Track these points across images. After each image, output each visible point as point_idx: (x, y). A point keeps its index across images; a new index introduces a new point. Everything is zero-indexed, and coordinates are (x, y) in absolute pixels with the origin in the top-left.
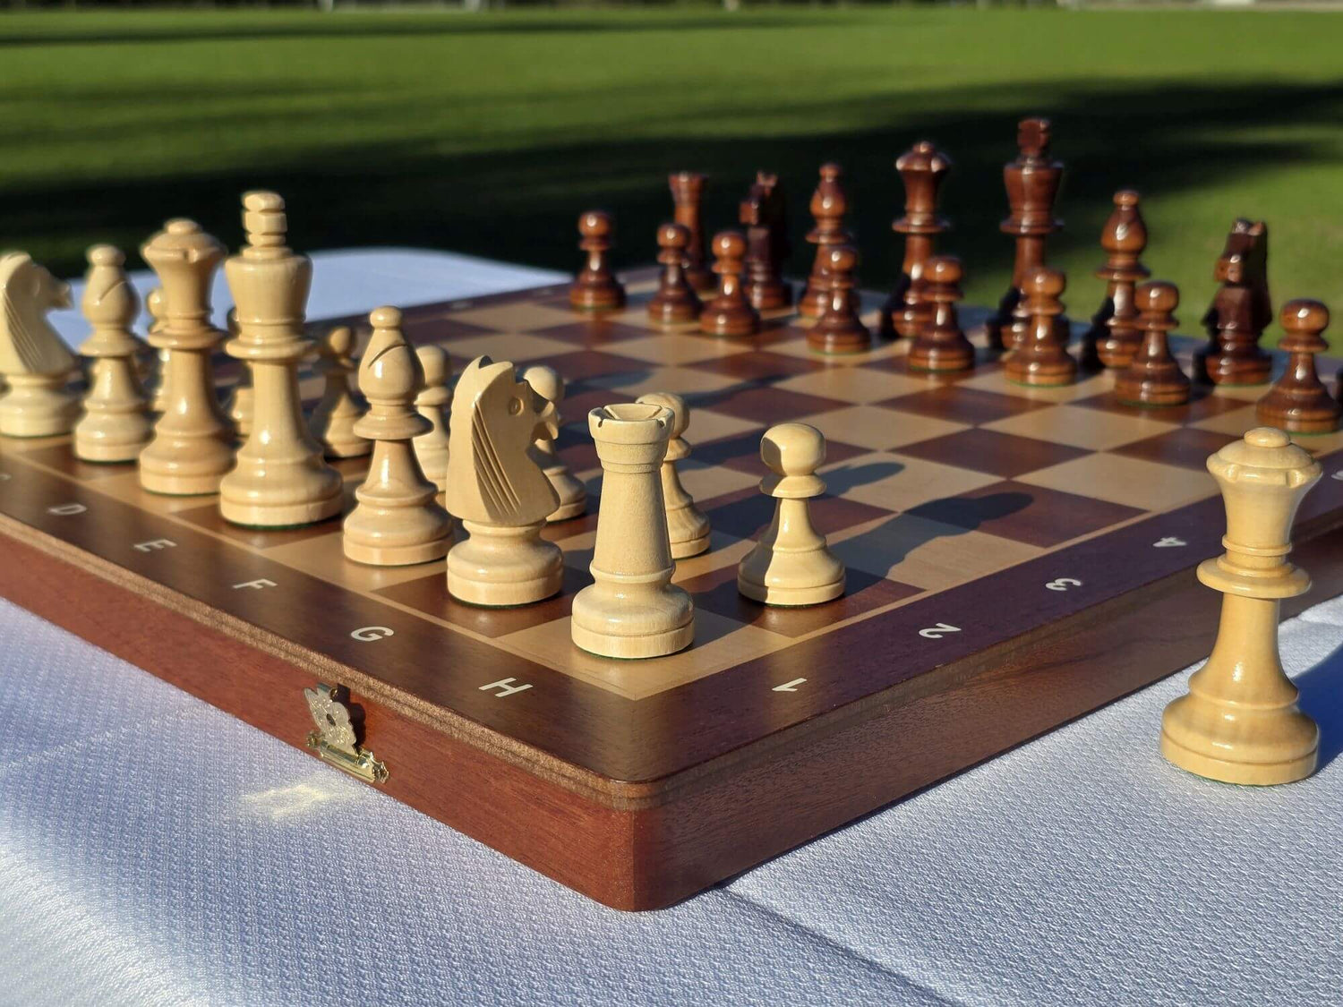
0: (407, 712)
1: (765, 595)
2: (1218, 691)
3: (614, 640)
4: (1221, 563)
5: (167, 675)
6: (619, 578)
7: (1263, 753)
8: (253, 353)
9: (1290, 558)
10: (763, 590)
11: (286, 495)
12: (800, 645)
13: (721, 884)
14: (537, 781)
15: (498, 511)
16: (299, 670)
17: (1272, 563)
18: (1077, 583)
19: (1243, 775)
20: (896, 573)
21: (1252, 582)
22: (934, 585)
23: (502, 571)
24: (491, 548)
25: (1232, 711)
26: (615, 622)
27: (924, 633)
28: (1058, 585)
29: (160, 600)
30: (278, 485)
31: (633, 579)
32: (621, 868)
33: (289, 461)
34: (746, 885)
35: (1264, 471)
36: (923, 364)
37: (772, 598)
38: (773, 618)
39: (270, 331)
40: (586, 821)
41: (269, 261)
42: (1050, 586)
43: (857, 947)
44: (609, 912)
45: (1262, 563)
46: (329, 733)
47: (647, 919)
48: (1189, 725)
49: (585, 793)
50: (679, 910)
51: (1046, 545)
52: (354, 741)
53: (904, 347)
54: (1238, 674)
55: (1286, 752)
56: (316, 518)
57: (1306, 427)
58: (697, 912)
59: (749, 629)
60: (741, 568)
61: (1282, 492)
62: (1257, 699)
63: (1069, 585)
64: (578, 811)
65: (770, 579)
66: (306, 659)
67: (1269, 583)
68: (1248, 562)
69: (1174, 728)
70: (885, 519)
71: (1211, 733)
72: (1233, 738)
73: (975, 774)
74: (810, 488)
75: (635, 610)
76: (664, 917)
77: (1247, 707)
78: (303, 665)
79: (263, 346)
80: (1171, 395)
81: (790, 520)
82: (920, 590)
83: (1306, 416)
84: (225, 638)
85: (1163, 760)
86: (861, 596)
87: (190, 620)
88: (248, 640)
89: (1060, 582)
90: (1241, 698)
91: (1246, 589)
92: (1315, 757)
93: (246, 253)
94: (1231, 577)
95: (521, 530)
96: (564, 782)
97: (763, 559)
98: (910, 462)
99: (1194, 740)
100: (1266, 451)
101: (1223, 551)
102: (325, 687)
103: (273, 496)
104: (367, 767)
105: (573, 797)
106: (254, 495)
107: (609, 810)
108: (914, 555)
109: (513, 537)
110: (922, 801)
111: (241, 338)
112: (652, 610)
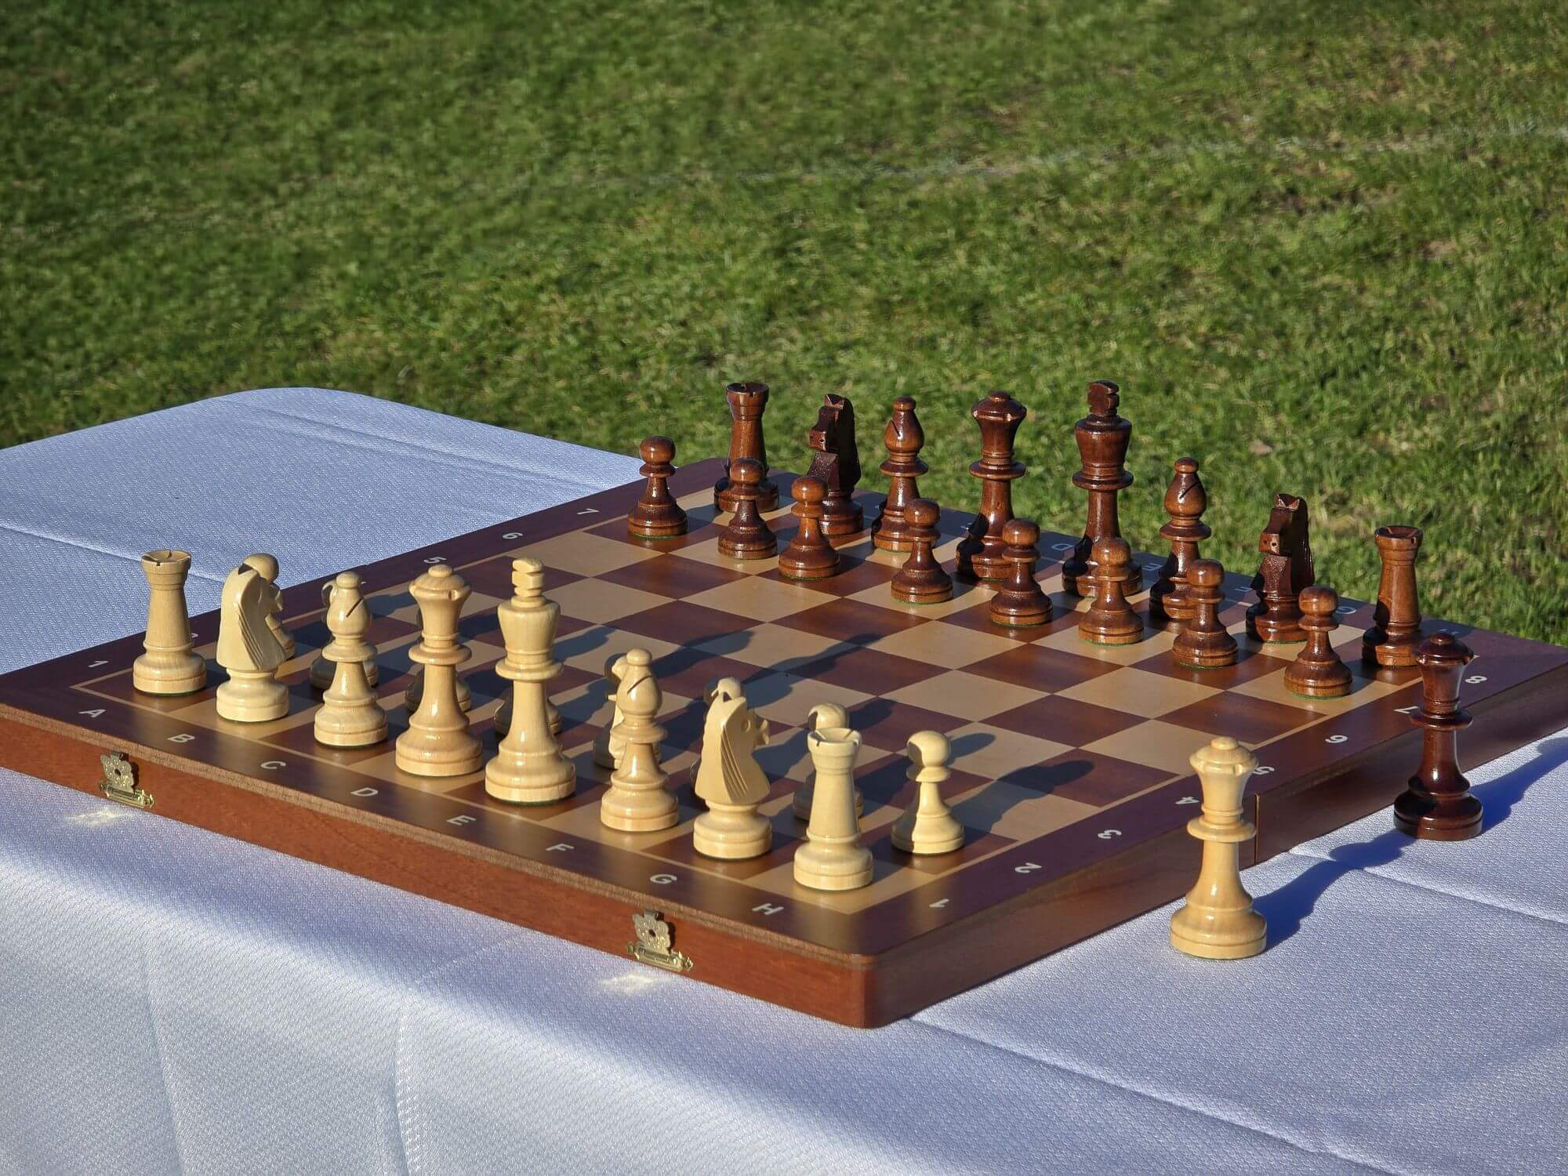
0: (710, 925)
1: (912, 847)
2: (1201, 902)
3: (823, 879)
4: (1201, 821)
5: (495, 913)
6: (827, 840)
7: (1227, 938)
8: (518, 676)
9: (1242, 816)
10: (911, 844)
11: (545, 779)
12: (941, 880)
13: (908, 1016)
14: (803, 959)
15: (736, 797)
16: (621, 903)
17: (1231, 820)
18: (1119, 833)
19: (1216, 953)
20: (997, 829)
21: (1217, 833)
22: (1023, 837)
23: (738, 836)
24: (727, 820)
25: (1211, 913)
26: (826, 868)
27: (1018, 869)
28: (1105, 835)
29: (493, 860)
30: (538, 772)
31: (838, 841)
32: (856, 1004)
33: (545, 753)
34: (922, 1016)
35: (1220, 766)
36: (1003, 620)
37: (917, 850)
38: (917, 862)
39: (532, 659)
40: (836, 979)
41: (534, 610)
42: (1101, 835)
43: (987, 1041)
44: (847, 1029)
45: (1223, 821)
46: (649, 944)
47: (871, 1034)
48: (1184, 924)
49: (835, 963)
50: (886, 1028)
51: (1100, 806)
52: (669, 944)
53: (984, 593)
54: (1214, 890)
55: (1243, 938)
56: (563, 795)
57: (1320, 693)
58: (896, 1030)
59: (905, 870)
60: (894, 828)
61: (1232, 778)
62: (1224, 905)
63: (1113, 835)
64: (830, 974)
65: (916, 836)
66: (629, 896)
67: (1226, 833)
68: (1216, 820)
69: (1177, 927)
70: (985, 786)
71: (1197, 927)
72: (1210, 930)
73: (1052, 959)
74: (940, 776)
75: (839, 860)
76: (879, 1031)
77: (1218, 910)
78: (625, 900)
79: (529, 671)
80: (1218, 658)
81: (927, 797)
82: (1013, 841)
83: (1320, 683)
84: (555, 885)
85: (1171, 947)
86: (976, 845)
87: (522, 873)
88: (577, 885)
89: (1107, 832)
90: (1215, 905)
91: (1214, 837)
92: (1264, 941)
93: (514, 602)
94: (1205, 830)
95: (748, 808)
96: (822, 959)
97: (910, 823)
98: (1000, 733)
99: (1186, 932)
100: (1222, 753)
101: (1202, 813)
102: (649, 911)
103: (536, 780)
104: (677, 963)
105: (827, 966)
106: (516, 780)
107: (850, 972)
108: (1010, 815)
109: (743, 813)
110: (1019, 973)
111: (507, 662)
112: (849, 860)
